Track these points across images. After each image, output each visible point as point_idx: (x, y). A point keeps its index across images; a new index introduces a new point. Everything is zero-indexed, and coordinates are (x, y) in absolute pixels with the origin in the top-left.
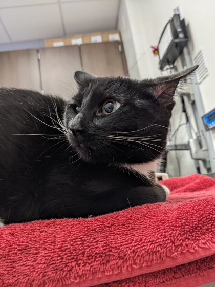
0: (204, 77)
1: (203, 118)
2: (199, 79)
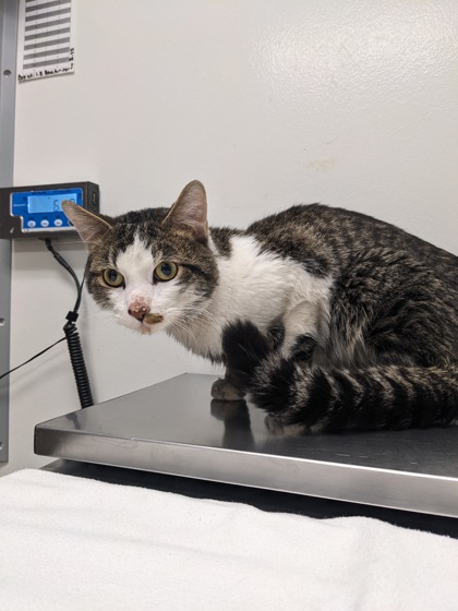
2: (26, 67)
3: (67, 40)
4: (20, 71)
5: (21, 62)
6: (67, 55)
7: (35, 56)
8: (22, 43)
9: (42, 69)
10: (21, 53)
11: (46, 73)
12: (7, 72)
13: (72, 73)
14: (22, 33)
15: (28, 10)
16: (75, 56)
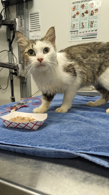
0: (36, 29)
3: (39, 24)
4: (30, 30)
5: (30, 28)
6: (39, 27)
7: (33, 27)
8: (30, 24)
9: (34, 29)
10: (30, 26)
11: (35, 30)
12: (27, 30)
13: (40, 30)
14: (30, 22)
15: (31, 17)
16: (40, 27)
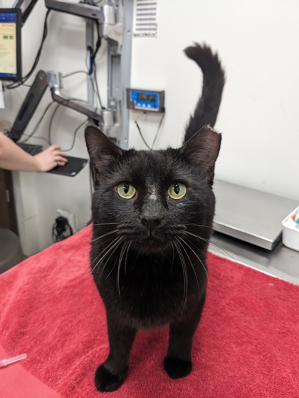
0: (147, 32)
1: (128, 90)
2: (137, 29)
4: (134, 31)
5: (135, 27)
8: (135, 17)
9: (144, 32)
10: (135, 22)
11: (146, 35)
12: (129, 31)
13: (156, 36)
14: (135, 12)
